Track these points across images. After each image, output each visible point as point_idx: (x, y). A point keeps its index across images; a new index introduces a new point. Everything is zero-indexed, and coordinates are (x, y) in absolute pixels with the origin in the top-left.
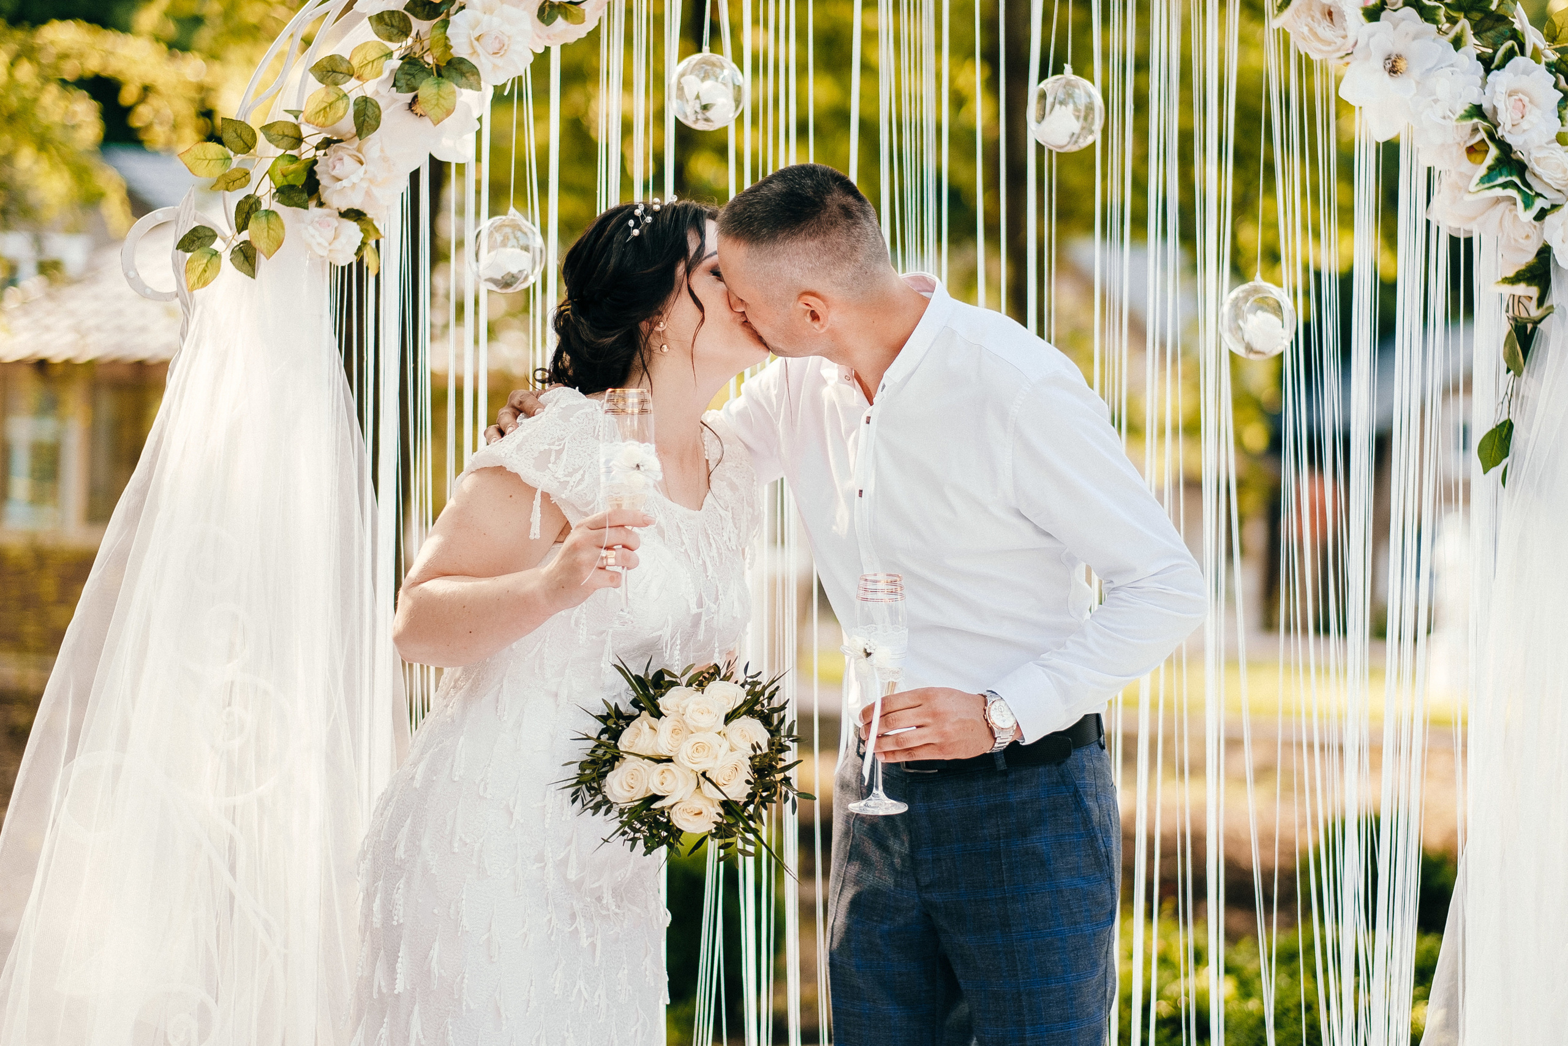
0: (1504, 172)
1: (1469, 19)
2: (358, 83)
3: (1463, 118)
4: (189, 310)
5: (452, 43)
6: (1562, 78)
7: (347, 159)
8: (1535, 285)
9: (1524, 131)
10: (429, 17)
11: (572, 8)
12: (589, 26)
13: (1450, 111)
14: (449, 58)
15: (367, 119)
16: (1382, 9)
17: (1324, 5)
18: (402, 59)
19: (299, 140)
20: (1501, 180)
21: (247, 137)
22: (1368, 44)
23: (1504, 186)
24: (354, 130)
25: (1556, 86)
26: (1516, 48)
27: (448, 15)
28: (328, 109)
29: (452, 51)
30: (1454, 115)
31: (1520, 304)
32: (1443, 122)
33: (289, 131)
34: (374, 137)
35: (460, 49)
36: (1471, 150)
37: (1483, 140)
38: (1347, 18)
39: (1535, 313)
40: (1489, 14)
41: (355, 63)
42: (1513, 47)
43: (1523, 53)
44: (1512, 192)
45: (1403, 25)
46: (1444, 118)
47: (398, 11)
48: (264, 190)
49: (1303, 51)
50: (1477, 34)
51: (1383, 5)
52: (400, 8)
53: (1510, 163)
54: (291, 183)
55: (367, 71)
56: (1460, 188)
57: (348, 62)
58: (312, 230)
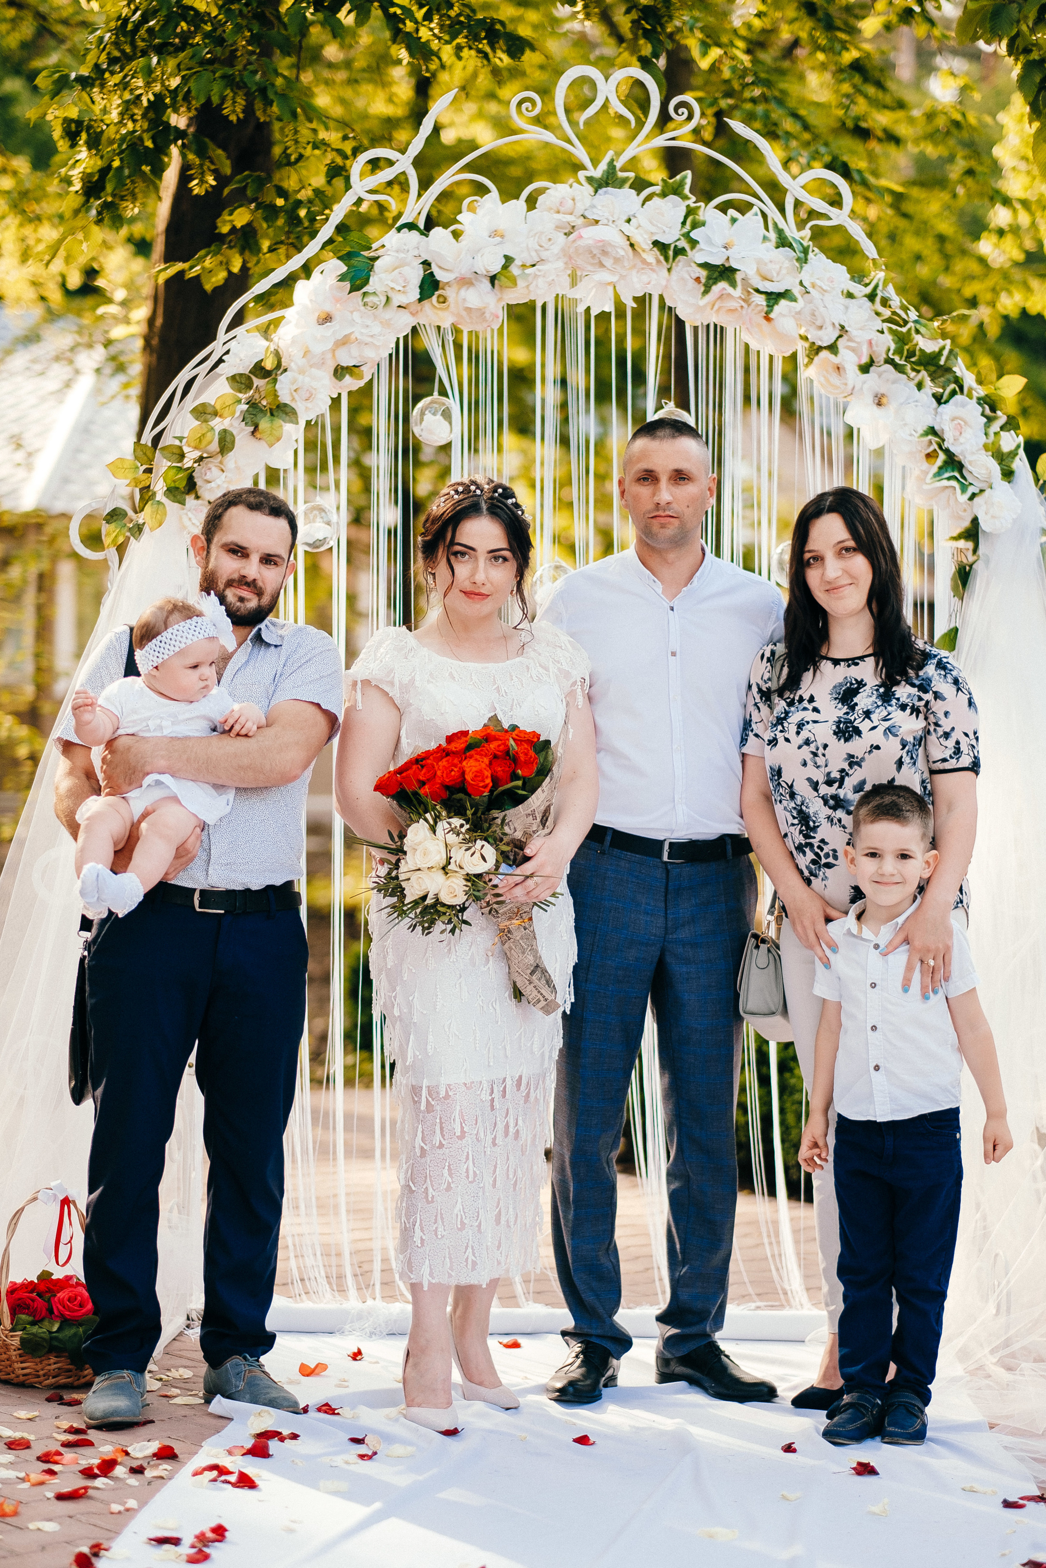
0: (950, 469)
1: (927, 370)
2: (220, 420)
3: (922, 435)
5: (279, 393)
6: (987, 407)
7: (214, 469)
8: (971, 541)
9: (962, 443)
10: (264, 377)
11: (356, 370)
12: (366, 380)
13: (914, 430)
14: (278, 403)
16: (871, 365)
17: (835, 364)
18: (248, 404)
19: (182, 456)
20: (947, 475)
21: (149, 455)
22: (862, 388)
23: (949, 479)
24: (218, 451)
26: (958, 390)
27: (277, 376)
28: (202, 437)
29: (279, 398)
30: (916, 432)
31: (962, 554)
32: (910, 438)
33: (177, 451)
34: (231, 454)
35: (284, 397)
36: (928, 456)
37: (936, 450)
38: (848, 372)
39: (971, 558)
40: (939, 367)
41: (218, 407)
42: (956, 389)
43: (962, 392)
44: (954, 483)
45: (884, 375)
46: (911, 435)
47: (245, 374)
48: (159, 487)
49: (823, 392)
50: (932, 380)
51: (872, 362)
52: (247, 372)
53: (953, 463)
54: (177, 485)
55: (226, 412)
56: (921, 480)
57: (213, 407)
58: (190, 515)
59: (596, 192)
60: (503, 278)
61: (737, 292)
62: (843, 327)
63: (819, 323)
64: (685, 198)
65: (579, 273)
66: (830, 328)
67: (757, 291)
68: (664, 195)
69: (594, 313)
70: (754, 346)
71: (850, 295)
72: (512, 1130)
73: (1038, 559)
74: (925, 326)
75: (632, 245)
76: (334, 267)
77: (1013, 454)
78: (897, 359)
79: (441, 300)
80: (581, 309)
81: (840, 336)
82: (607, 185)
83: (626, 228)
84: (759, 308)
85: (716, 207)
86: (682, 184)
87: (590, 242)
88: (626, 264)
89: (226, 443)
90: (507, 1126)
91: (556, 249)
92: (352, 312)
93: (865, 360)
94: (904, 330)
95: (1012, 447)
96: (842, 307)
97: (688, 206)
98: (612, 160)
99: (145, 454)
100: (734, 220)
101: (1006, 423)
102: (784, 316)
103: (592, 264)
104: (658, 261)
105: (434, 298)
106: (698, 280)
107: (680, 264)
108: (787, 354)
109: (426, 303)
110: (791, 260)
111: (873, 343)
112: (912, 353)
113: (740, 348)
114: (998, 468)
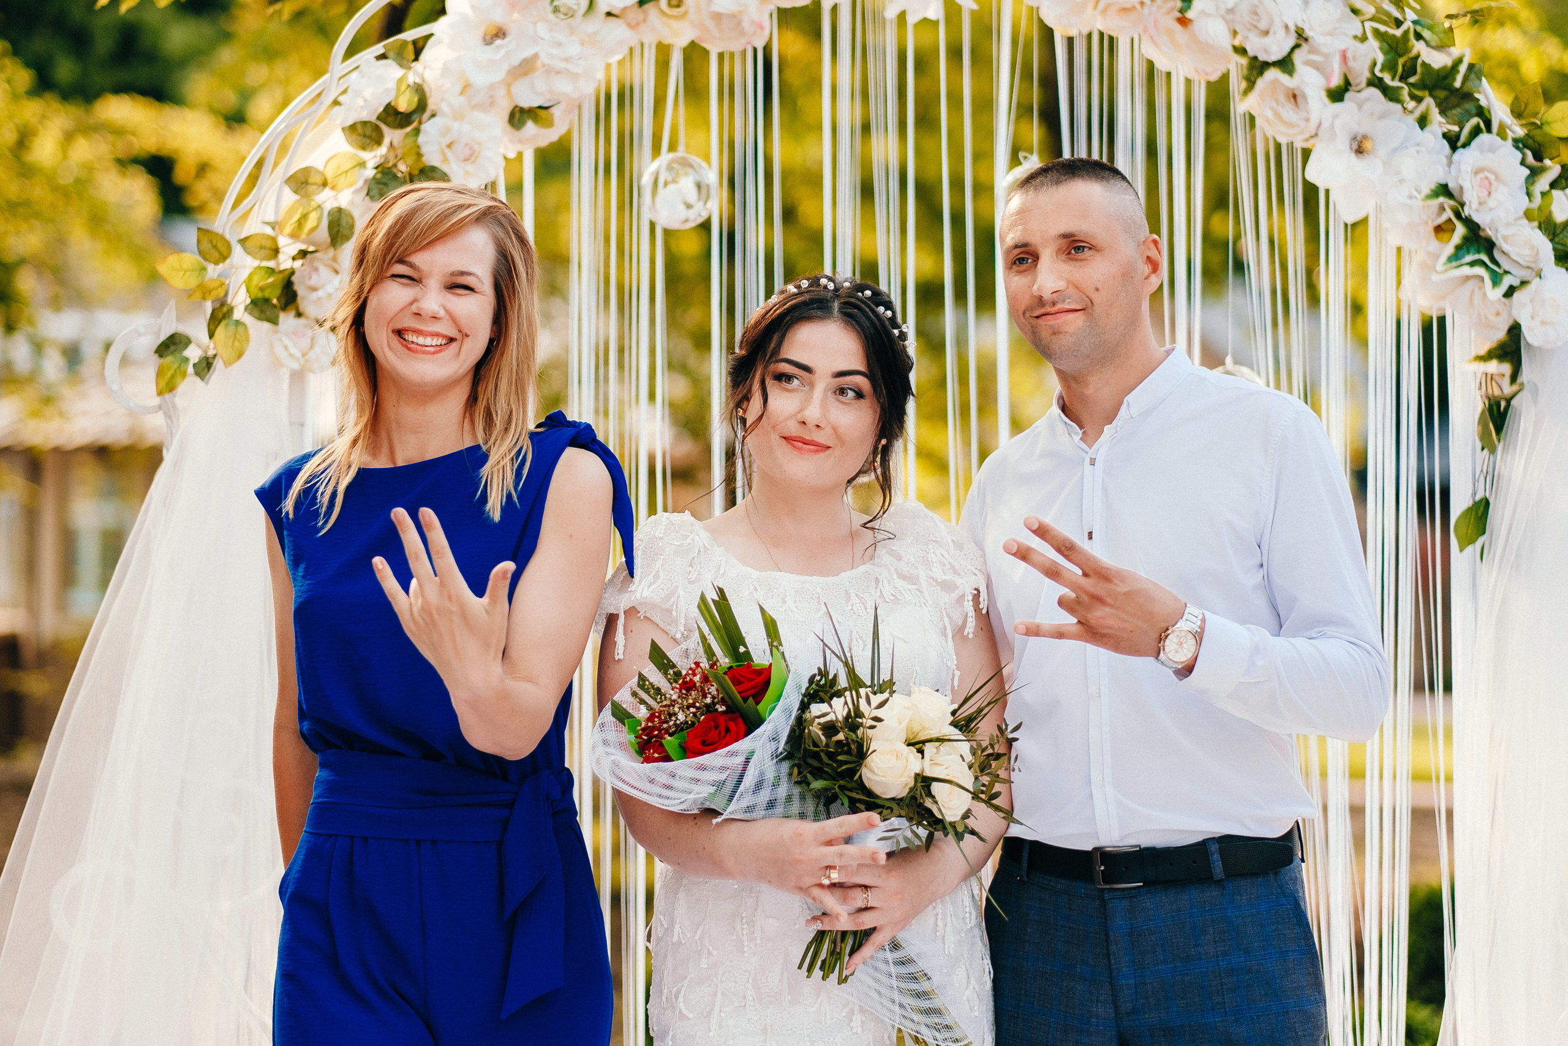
0: (1472, 250)
1: (1434, 97)
2: (333, 193)
3: (1429, 197)
4: (172, 422)
5: (424, 150)
6: (1529, 153)
7: (322, 269)
8: (1508, 361)
9: (1491, 209)
10: (401, 127)
11: (542, 113)
12: (560, 130)
13: (1417, 190)
14: (421, 166)
15: (341, 230)
16: (1345, 89)
17: (1288, 89)
18: (376, 168)
19: (276, 251)
20: (1469, 258)
21: (223, 249)
22: (1332, 126)
23: (1472, 264)
24: (329, 240)
25: (1523, 163)
26: (1482, 125)
27: (420, 123)
28: (302, 221)
29: (424, 159)
30: (1419, 192)
31: (1494, 383)
32: (1409, 202)
33: (266, 243)
35: (432, 158)
36: (1438, 229)
37: (1450, 220)
38: (1309, 100)
39: (1508, 390)
40: (1454, 91)
41: (329, 175)
42: (1478, 125)
43: (1489, 130)
44: (1479, 271)
45: (1368, 106)
46: (1411, 197)
47: (370, 122)
48: (240, 300)
49: (1270, 133)
50: (1443, 112)
51: (1347, 86)
52: (373, 119)
53: (1478, 240)
54: (267, 294)
55: (340, 181)
56: (1428, 268)
57: (322, 174)
58: (286, 341)
62: (1300, 32)
63: (1263, 26)
66: (1282, 32)
69: (912, 19)
70: (1162, 64)
74: (1430, 28)
78: (1387, 79)
79: (674, 2)
80: (891, 13)
81: (1297, 46)
84: (1169, 5)
89: (340, 228)
92: (535, 23)
93: (1336, 81)
94: (1398, 33)
96: (1300, 2)
99: (215, 247)
101: (1560, 177)
102: (1209, 15)
105: (663, 1)
108: (1214, 77)
109: (649, 7)
111: (1349, 55)
112: (1410, 70)
113: (1140, 70)
114: (1550, 245)
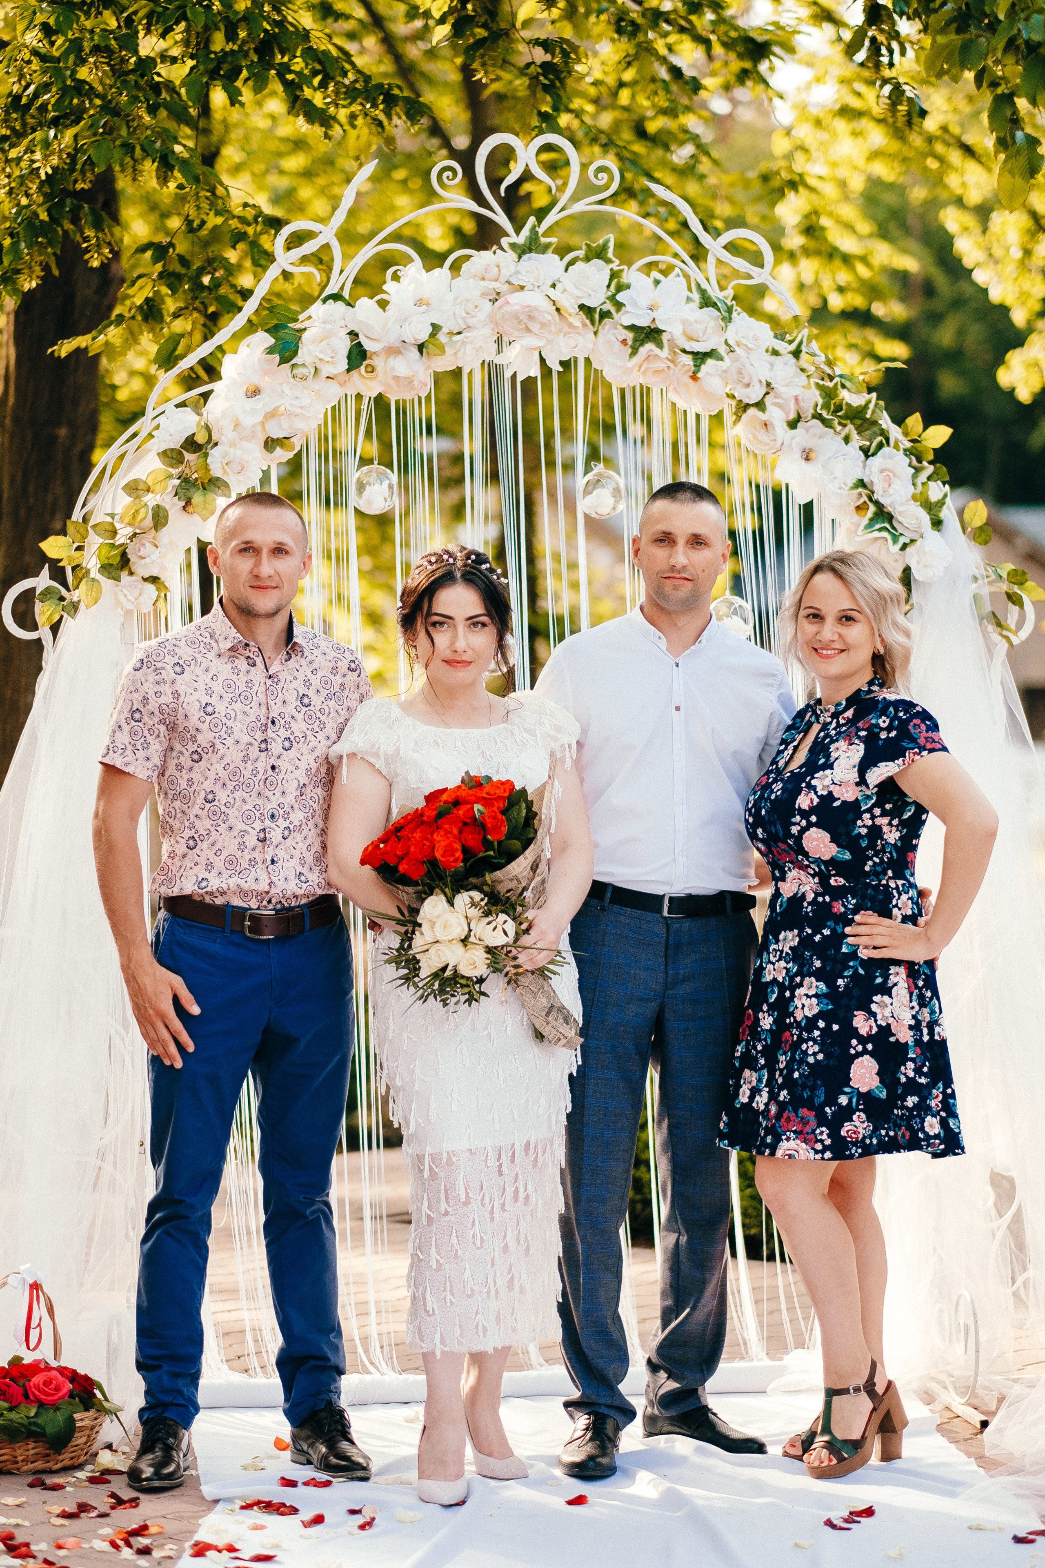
0: (880, 521)
1: (854, 424)
2: (154, 496)
3: (852, 488)
5: (211, 467)
6: (913, 458)
7: (148, 545)
9: (891, 495)
10: (195, 451)
11: (286, 441)
12: (295, 452)
13: (844, 484)
14: (210, 477)
16: (798, 421)
17: (762, 421)
18: (179, 478)
19: (115, 533)
20: (878, 526)
21: (83, 533)
22: (791, 444)
23: (880, 530)
24: (152, 527)
26: (885, 442)
27: (209, 450)
28: (135, 514)
29: (211, 472)
30: (846, 485)
32: (840, 491)
33: (109, 528)
34: (165, 529)
35: (216, 470)
36: (858, 508)
37: (866, 502)
38: (776, 428)
40: (866, 420)
41: (150, 483)
42: (882, 442)
43: (889, 445)
44: (885, 534)
45: (811, 430)
46: (841, 488)
47: (176, 449)
48: (92, 564)
49: (751, 448)
50: (859, 433)
51: (799, 418)
52: (178, 447)
53: (883, 515)
54: (111, 561)
55: (158, 488)
56: (853, 532)
57: (145, 483)
58: (125, 591)
59: (520, 257)
60: (431, 346)
61: (665, 353)
62: (768, 384)
63: (746, 381)
64: (609, 261)
65: (505, 339)
66: (758, 385)
67: (684, 351)
68: (587, 259)
69: (520, 378)
70: (681, 405)
71: (775, 353)
72: (522, 1195)
73: (971, 607)
74: (850, 380)
75: (558, 310)
76: (263, 339)
77: (941, 503)
78: (824, 414)
79: (369, 369)
80: (508, 375)
81: (767, 393)
82: (530, 250)
83: (551, 292)
84: (686, 368)
85: (638, 270)
86: (605, 247)
87: (517, 308)
88: (553, 328)
89: (159, 518)
90: (516, 1192)
91: (482, 316)
92: (281, 384)
93: (792, 416)
94: (831, 385)
95: (940, 497)
96: (768, 365)
97: (611, 269)
98: (534, 227)
99: (78, 532)
100: (657, 282)
101: (932, 473)
102: (711, 375)
103: (518, 330)
104: (584, 325)
105: (363, 368)
106: (624, 342)
107: (607, 327)
108: (714, 413)
109: (354, 373)
110: (716, 319)
111: (800, 398)
112: (839, 408)
113: (667, 408)
114: (927, 517)
